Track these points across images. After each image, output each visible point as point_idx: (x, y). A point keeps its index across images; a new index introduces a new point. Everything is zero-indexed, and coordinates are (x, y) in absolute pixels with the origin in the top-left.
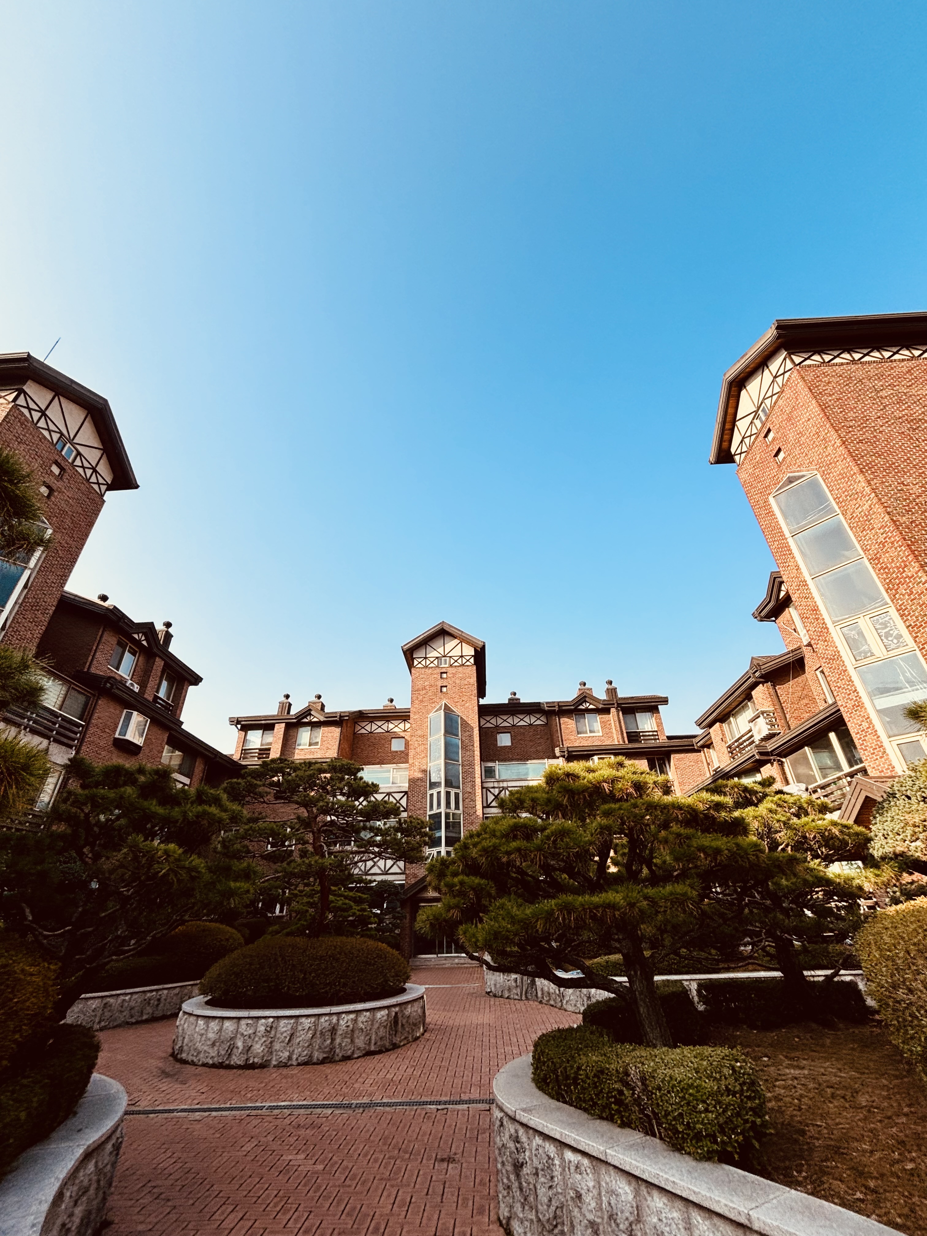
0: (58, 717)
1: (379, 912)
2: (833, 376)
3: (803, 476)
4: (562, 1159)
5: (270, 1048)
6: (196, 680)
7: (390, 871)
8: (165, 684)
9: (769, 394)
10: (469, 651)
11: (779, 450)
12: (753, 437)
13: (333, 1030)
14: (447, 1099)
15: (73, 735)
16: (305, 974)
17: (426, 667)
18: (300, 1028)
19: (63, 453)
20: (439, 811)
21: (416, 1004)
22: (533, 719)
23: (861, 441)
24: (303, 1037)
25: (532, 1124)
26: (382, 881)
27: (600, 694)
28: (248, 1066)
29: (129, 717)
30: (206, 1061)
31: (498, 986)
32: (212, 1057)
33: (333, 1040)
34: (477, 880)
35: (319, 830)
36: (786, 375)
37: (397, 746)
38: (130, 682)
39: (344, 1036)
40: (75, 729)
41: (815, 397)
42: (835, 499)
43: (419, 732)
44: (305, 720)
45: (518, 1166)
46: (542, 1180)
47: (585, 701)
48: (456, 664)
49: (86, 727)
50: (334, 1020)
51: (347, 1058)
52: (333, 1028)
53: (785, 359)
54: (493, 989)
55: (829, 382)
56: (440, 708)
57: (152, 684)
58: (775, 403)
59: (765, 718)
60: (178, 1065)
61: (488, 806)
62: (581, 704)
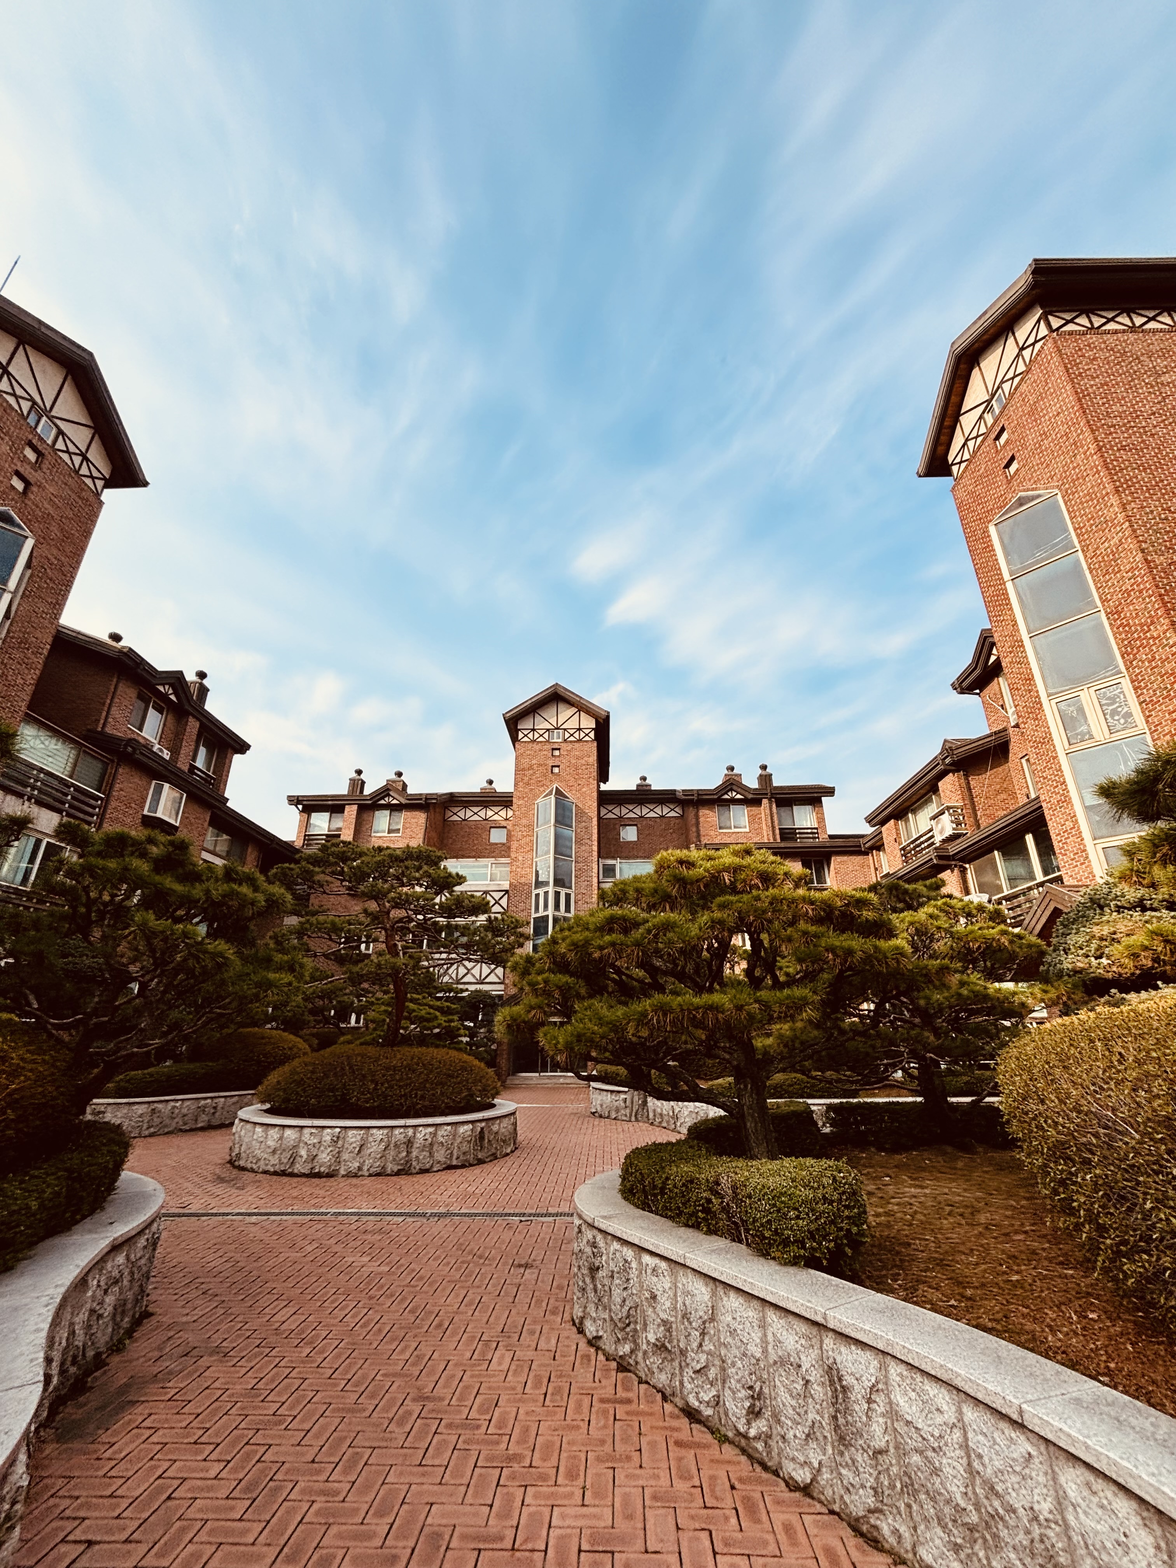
0: (69, 787)
1: (472, 1024)
2: (1101, 350)
3: (1039, 496)
4: (640, 1263)
5: (338, 1158)
6: (242, 747)
7: (487, 980)
8: (202, 752)
9: (1010, 374)
10: (589, 723)
11: (1012, 459)
12: (980, 439)
13: (409, 1143)
14: (533, 1211)
15: (90, 810)
16: (377, 1085)
17: (534, 741)
18: (371, 1139)
19: (39, 430)
20: (545, 913)
21: (506, 1121)
22: (666, 810)
23: (1123, 448)
24: (374, 1148)
25: (610, 1230)
26: (476, 991)
27: (751, 782)
28: (314, 1175)
29: (158, 791)
30: (267, 1168)
31: (605, 1107)
32: (273, 1165)
33: (409, 1153)
34: (564, 979)
35: (392, 927)
36: (1038, 346)
37: (497, 837)
38: (157, 746)
39: (422, 1149)
40: (92, 802)
41: (1072, 380)
42: (1075, 529)
43: (524, 821)
44: (382, 802)
45: (594, 1270)
46: (617, 1281)
47: (732, 790)
48: (572, 739)
49: (107, 801)
50: (410, 1132)
51: (423, 1171)
52: (409, 1141)
53: (1038, 321)
54: (599, 1109)
55: (1095, 359)
56: (550, 793)
57: (186, 749)
58: (1016, 389)
59: (950, 814)
60: (235, 1172)
62: (726, 793)
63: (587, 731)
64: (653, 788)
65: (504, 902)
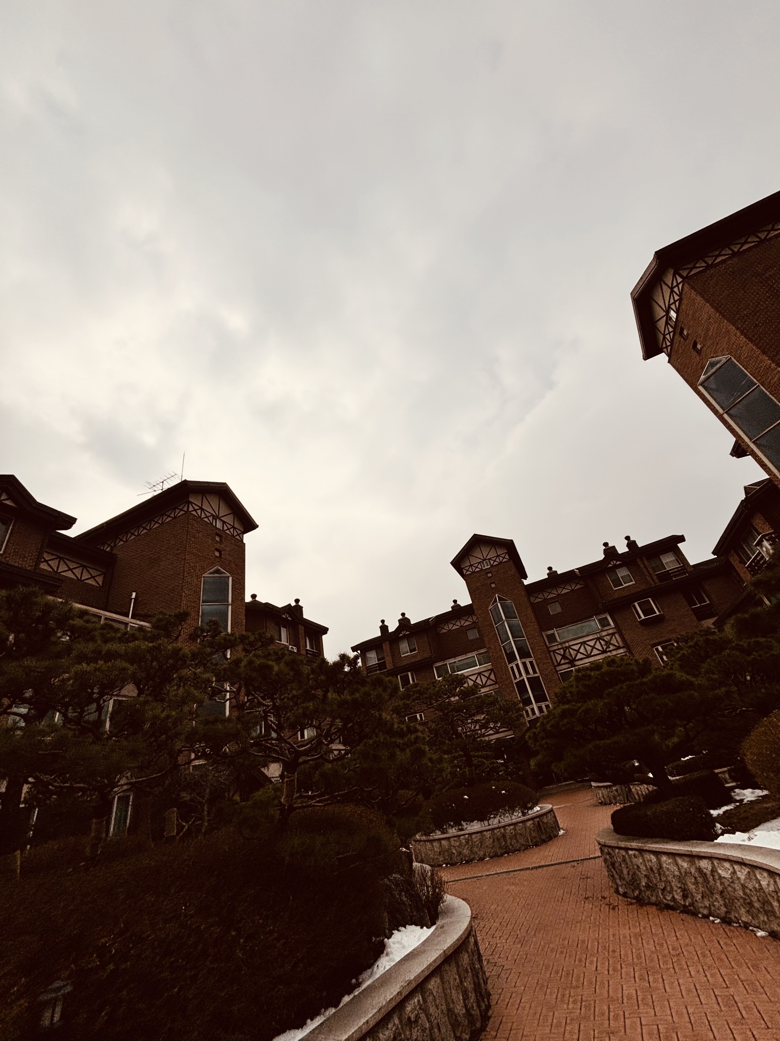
1: (502, 761)
2: (719, 275)
4: (628, 855)
6: (325, 630)
8: (308, 640)
9: (672, 301)
10: (502, 550)
11: (695, 342)
12: (671, 334)
13: (504, 836)
17: (474, 572)
19: (217, 526)
20: (521, 678)
21: (549, 815)
22: (573, 586)
26: (497, 739)
31: (605, 797)
33: (506, 842)
36: (680, 286)
37: (473, 635)
38: (290, 646)
39: (511, 839)
41: (708, 300)
42: (752, 375)
43: (486, 623)
44: (401, 635)
47: (612, 560)
51: (517, 851)
53: (674, 275)
54: (603, 800)
56: (496, 601)
57: (302, 643)
58: (679, 307)
61: (559, 664)
62: (610, 563)
63: (503, 556)
64: (559, 573)
65: (492, 677)
